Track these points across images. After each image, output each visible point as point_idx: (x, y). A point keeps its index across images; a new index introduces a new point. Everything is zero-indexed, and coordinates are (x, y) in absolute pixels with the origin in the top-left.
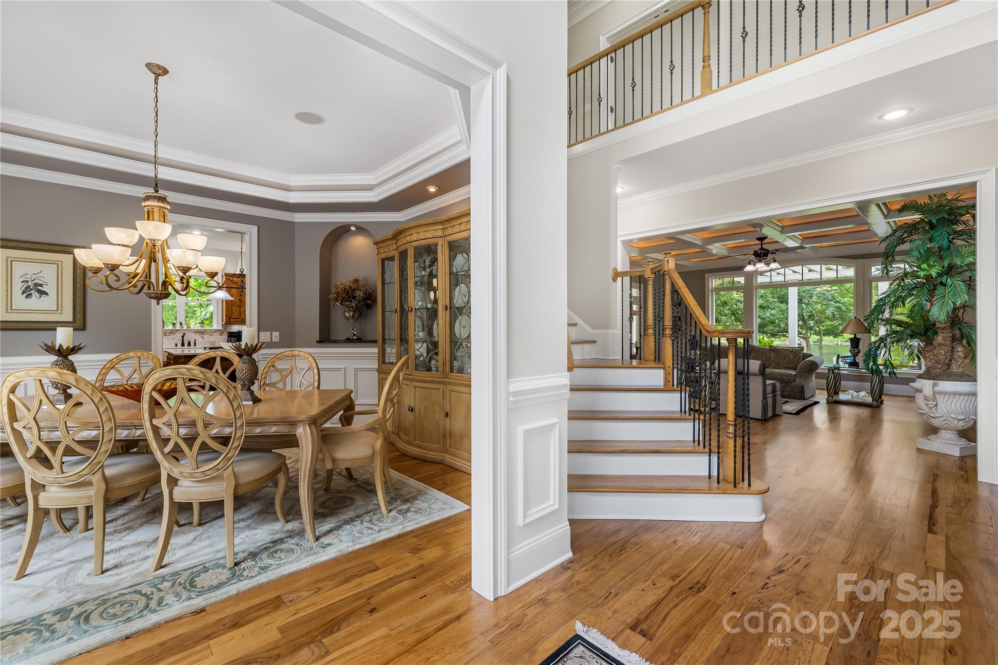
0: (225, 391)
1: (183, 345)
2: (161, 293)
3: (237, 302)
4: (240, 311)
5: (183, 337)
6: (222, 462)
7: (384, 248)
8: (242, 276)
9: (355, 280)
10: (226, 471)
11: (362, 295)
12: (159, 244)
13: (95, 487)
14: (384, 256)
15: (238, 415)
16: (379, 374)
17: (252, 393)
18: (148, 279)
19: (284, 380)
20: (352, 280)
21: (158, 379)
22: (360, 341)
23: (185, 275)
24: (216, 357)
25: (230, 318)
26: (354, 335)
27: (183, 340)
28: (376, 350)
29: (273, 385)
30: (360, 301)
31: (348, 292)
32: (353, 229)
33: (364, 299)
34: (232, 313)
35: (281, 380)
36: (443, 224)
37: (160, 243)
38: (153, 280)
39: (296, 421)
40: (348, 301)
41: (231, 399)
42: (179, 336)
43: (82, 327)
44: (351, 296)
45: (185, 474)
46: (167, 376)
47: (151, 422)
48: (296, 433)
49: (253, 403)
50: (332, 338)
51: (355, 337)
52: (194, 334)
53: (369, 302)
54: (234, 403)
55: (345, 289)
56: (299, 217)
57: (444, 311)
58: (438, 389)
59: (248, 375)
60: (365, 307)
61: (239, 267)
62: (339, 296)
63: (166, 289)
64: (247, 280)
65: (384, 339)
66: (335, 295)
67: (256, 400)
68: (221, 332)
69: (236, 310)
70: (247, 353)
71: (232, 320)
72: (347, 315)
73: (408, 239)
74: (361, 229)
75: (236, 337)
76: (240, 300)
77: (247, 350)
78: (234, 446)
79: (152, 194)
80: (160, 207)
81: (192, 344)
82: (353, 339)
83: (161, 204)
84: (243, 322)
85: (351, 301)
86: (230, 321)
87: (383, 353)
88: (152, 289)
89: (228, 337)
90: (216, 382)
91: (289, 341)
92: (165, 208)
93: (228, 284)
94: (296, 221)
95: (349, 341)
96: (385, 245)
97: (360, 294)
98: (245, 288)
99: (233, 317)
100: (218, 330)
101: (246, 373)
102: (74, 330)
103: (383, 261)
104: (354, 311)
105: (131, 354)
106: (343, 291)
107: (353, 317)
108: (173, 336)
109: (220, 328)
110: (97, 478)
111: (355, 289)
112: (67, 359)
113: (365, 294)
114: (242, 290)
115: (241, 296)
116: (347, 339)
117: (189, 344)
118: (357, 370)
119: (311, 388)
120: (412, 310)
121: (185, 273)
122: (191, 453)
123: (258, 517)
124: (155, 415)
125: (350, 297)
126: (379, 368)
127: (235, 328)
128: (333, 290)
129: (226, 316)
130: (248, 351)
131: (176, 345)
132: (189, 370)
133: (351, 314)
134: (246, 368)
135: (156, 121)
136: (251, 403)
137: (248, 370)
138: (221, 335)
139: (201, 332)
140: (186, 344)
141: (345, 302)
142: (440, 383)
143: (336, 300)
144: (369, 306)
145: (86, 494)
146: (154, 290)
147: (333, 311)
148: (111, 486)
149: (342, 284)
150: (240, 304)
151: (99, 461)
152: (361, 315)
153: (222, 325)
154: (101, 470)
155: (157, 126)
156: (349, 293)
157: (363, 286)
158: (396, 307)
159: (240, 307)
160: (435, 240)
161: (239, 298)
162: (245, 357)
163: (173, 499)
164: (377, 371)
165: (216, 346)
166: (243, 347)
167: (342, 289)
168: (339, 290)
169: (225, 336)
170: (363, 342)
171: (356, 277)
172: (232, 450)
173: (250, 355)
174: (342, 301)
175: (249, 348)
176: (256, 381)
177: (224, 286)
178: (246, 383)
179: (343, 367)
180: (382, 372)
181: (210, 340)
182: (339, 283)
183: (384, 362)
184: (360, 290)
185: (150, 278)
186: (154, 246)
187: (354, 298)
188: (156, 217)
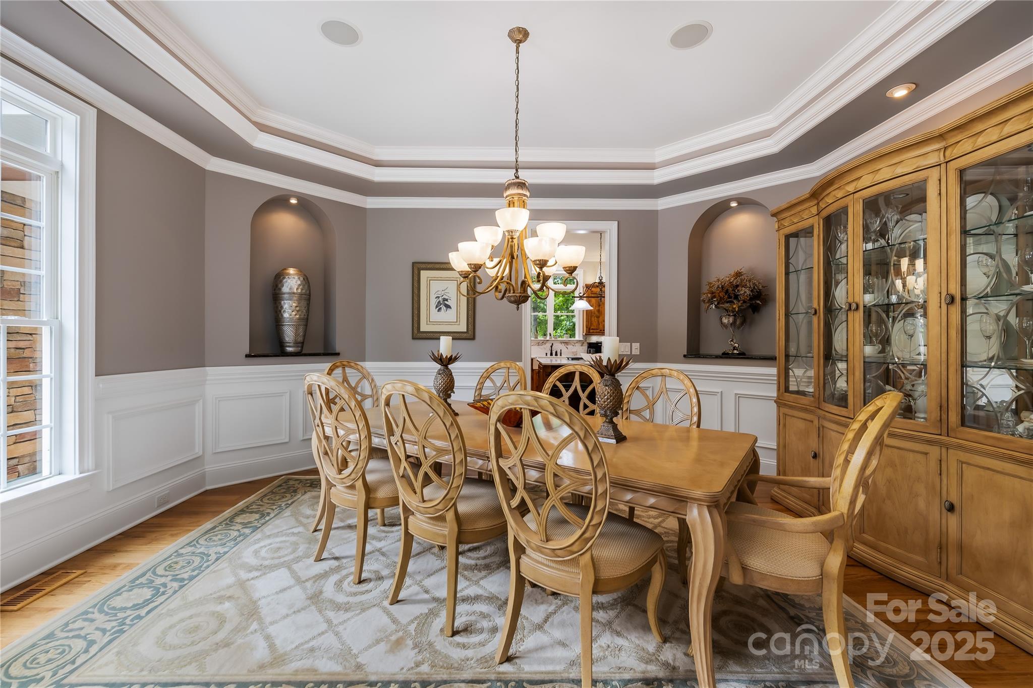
0: (582, 437)
1: (551, 354)
2: (520, 296)
3: (596, 313)
4: (598, 322)
5: (551, 347)
6: (577, 543)
7: (791, 218)
8: (601, 284)
9: (737, 273)
10: (583, 556)
11: (748, 292)
12: (516, 235)
13: (448, 524)
14: (787, 231)
15: (599, 476)
16: (779, 407)
17: (615, 427)
18: (509, 281)
19: (651, 407)
20: (733, 274)
21: (503, 408)
22: (742, 356)
23: (541, 270)
24: (575, 372)
25: (590, 329)
26: (734, 348)
27: (551, 351)
28: (774, 371)
29: (637, 412)
30: (744, 302)
31: (727, 290)
32: (734, 204)
33: (751, 299)
34: (591, 324)
35: (648, 407)
36: (944, 139)
37: (518, 234)
38: (513, 282)
39: (687, 498)
40: (727, 302)
41: (590, 449)
42: (549, 345)
43: (472, 337)
44: (733, 296)
45: (532, 544)
46: (512, 404)
47: (497, 462)
48: (687, 518)
49: (617, 442)
50: (703, 351)
51: (735, 352)
52: (560, 345)
53: (758, 302)
54: (594, 457)
55: (722, 287)
56: (663, 204)
57: (944, 306)
58: (926, 454)
59: (610, 402)
60: (750, 310)
61: (599, 275)
62: (715, 297)
63: (525, 291)
64: (607, 290)
65: (787, 356)
66: (709, 295)
67: (620, 438)
68: (582, 343)
69: (594, 320)
70: (611, 371)
71: (591, 331)
72: (725, 321)
73: (851, 188)
74: (746, 203)
75: (596, 348)
76: (599, 311)
77: (609, 368)
78: (594, 522)
79: (513, 181)
80: (520, 194)
81: (559, 354)
82: (733, 354)
83: (520, 191)
84: (602, 332)
85: (731, 302)
86: (589, 332)
87: (784, 376)
88: (512, 291)
89: (588, 347)
90: (570, 420)
91: (650, 354)
92: (525, 195)
93: (588, 294)
94: (659, 208)
95: (726, 356)
96: (793, 212)
97: (745, 292)
98: (604, 297)
99: (592, 328)
100: (580, 341)
101: (608, 399)
102: (453, 339)
103: (788, 237)
104: (735, 315)
105: (502, 364)
106: (720, 289)
107: (733, 324)
108: (544, 346)
109: (582, 339)
110: (450, 516)
111: (737, 286)
112: (447, 368)
113: (752, 291)
114: (601, 299)
115: (599, 306)
116: (724, 354)
117: (556, 355)
118: (739, 397)
119: (686, 424)
120: (857, 308)
121: (541, 268)
122: (540, 518)
123: (622, 609)
124: (502, 454)
125: (731, 298)
126: (778, 397)
127: (594, 339)
128: (705, 289)
129: (586, 327)
130: (611, 368)
131: (546, 354)
132: (537, 399)
133: (731, 319)
134: (608, 393)
135: (517, 97)
136: (614, 441)
137: (611, 396)
138: (582, 345)
139: (566, 343)
140: (554, 354)
141: (722, 304)
142: (930, 442)
143: (711, 302)
144: (756, 309)
145: (442, 532)
146: (514, 293)
147: (703, 315)
148: (464, 528)
149: (718, 280)
150: (598, 315)
151: (452, 497)
152: (744, 322)
153: (583, 336)
154: (453, 508)
155: (518, 102)
156: (729, 291)
157: (750, 281)
158: (815, 305)
159: (598, 317)
160: (921, 175)
161: (597, 308)
162: (606, 377)
163: (520, 572)
164: (775, 402)
165: (578, 356)
166: (605, 363)
167: (718, 287)
168: (714, 289)
169: (585, 347)
170: (748, 358)
171: (737, 269)
172: (590, 528)
173: (612, 375)
174: (718, 303)
175: (612, 366)
176: (620, 412)
177: (585, 296)
178: (608, 413)
179: (719, 391)
180: (785, 405)
181: (573, 350)
182: (713, 279)
183: (787, 390)
184: (745, 286)
185: (511, 281)
186: (512, 238)
187: (736, 297)
188: (516, 204)
